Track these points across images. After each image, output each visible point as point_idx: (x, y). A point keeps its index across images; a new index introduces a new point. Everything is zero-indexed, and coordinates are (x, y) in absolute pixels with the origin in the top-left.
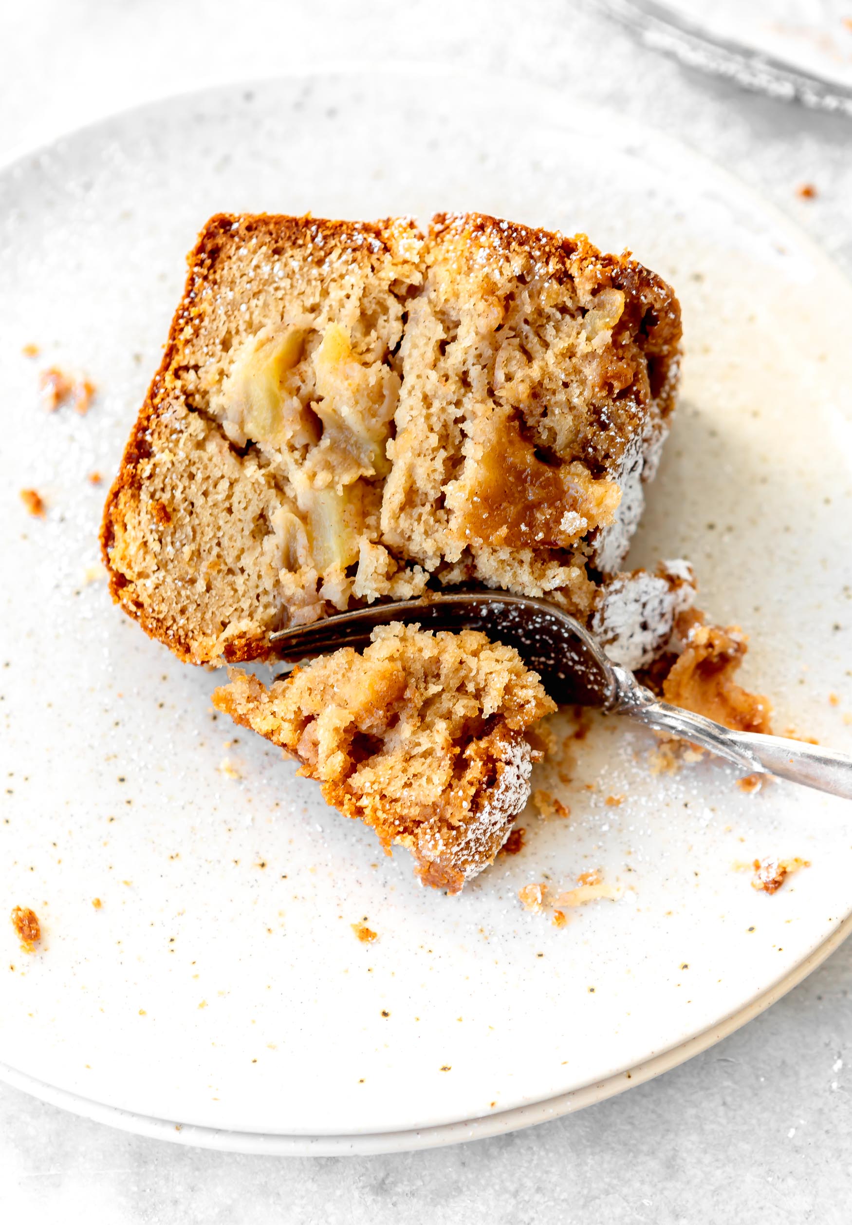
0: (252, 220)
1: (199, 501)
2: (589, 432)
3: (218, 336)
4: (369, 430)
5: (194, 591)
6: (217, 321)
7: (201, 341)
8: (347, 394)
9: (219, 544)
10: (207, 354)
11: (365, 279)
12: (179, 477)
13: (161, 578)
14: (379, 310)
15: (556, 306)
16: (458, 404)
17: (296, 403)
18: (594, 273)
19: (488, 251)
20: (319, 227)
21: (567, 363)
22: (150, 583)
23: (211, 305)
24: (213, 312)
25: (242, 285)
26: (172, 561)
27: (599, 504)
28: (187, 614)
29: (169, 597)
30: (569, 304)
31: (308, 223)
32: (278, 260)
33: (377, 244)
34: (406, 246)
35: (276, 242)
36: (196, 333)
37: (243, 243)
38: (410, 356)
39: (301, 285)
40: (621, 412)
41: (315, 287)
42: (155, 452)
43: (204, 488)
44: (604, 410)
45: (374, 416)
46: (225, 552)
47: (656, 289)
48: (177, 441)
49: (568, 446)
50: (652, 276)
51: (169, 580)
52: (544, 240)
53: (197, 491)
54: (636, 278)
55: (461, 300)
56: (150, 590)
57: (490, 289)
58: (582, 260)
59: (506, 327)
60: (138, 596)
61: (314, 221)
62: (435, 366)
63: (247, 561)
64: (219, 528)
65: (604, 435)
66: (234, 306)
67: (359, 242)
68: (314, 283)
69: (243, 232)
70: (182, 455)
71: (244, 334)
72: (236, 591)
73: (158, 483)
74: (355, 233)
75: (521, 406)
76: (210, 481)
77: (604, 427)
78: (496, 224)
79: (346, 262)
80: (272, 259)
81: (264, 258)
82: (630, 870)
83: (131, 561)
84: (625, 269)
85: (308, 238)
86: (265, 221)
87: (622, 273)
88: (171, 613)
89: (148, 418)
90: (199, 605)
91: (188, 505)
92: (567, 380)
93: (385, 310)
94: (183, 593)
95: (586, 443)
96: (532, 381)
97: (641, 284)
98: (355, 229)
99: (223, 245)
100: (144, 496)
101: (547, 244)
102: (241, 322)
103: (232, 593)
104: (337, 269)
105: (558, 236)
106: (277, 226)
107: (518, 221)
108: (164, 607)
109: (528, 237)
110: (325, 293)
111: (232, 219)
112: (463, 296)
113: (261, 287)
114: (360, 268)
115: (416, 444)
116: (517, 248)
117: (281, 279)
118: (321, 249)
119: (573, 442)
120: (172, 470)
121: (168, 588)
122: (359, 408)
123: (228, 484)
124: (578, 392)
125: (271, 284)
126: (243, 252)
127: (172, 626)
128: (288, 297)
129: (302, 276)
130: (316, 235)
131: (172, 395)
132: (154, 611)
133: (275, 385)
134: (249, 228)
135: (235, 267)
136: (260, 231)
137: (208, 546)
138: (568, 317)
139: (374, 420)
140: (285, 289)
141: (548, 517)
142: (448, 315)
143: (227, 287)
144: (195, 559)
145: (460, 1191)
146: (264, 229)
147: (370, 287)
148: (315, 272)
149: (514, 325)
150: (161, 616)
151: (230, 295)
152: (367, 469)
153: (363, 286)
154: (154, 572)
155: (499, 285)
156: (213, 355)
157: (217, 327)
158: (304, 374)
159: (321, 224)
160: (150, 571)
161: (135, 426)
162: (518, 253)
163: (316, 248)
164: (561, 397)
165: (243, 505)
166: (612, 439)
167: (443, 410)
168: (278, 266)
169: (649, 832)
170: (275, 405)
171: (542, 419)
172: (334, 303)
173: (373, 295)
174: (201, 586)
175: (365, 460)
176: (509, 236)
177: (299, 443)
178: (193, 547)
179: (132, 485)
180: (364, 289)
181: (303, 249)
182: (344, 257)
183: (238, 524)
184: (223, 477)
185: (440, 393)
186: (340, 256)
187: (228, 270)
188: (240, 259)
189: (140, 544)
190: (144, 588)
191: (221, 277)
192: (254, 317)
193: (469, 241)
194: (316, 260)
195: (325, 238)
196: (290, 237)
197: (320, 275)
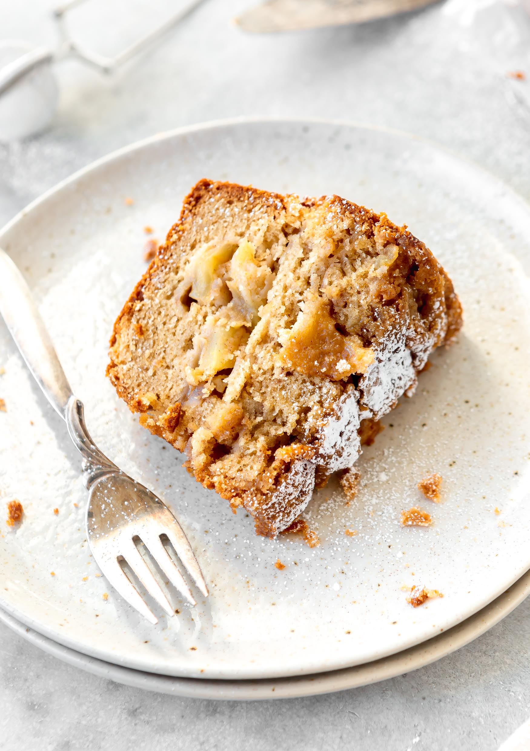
0: (220, 185)
1: (160, 327)
2: (365, 320)
3: (189, 242)
4: (253, 301)
5: (146, 375)
6: (191, 234)
7: (181, 244)
8: (244, 279)
9: (165, 351)
10: (182, 250)
11: (269, 223)
12: (154, 313)
13: (132, 366)
14: (274, 240)
15: (363, 250)
16: (301, 294)
17: (219, 281)
18: (384, 234)
19: (333, 214)
20: (253, 193)
21: (361, 281)
22: (125, 367)
23: (190, 225)
24: (190, 229)
25: (208, 217)
26: (139, 357)
27: (360, 359)
28: (141, 387)
29: (133, 377)
30: (371, 249)
31: (248, 190)
32: (229, 207)
33: (280, 205)
34: (293, 207)
35: (230, 197)
36: (179, 239)
37: (213, 196)
38: (283, 264)
39: (237, 221)
40: (385, 312)
41: (244, 223)
42: (144, 298)
43: (164, 320)
44: (376, 309)
45: (257, 294)
46: (167, 356)
47: (417, 249)
48: (157, 293)
49: (353, 326)
50: (416, 241)
51: (135, 367)
52: (363, 213)
53: (161, 321)
54: (407, 240)
55: (315, 238)
56: (125, 372)
57: (330, 234)
58: (381, 226)
59: (335, 257)
60: (118, 373)
61: (251, 189)
62: (294, 271)
63: (176, 362)
64: (167, 343)
65: (374, 323)
66: (201, 227)
67: (271, 203)
68: (244, 221)
69: (214, 190)
70: (157, 301)
71: (202, 242)
72: (167, 377)
73: (142, 314)
74: (270, 198)
75: (333, 300)
76: (168, 317)
77: (375, 319)
78: (341, 200)
79: (262, 212)
80: (226, 206)
81: (222, 205)
82: (343, 573)
83: (119, 354)
84: (403, 235)
85: (246, 197)
86: (226, 186)
87: (401, 237)
88: (133, 385)
89: (145, 280)
90: (147, 383)
91: (154, 328)
92: (359, 290)
93: (277, 240)
94: (141, 375)
95: (363, 327)
96: (341, 288)
97: (409, 244)
98: (271, 196)
99: (203, 196)
100: (134, 321)
101: (364, 215)
102: (202, 237)
103: (165, 379)
104: (257, 215)
105: (371, 211)
106: (232, 190)
107: (352, 201)
108: (129, 382)
109: (355, 210)
110: (248, 227)
111: (211, 183)
112: (317, 236)
113: (217, 219)
114: (268, 216)
115: (273, 310)
116: (348, 215)
117: (228, 217)
118: (252, 204)
119: (355, 324)
120: (151, 308)
121: (134, 372)
122: (249, 288)
123: (176, 319)
124: (364, 297)
125: (222, 219)
126: (212, 200)
127: (131, 392)
128: (229, 227)
129: (239, 216)
130: (251, 197)
131: (160, 269)
132: (124, 383)
133: (211, 271)
134: (218, 189)
135: (206, 207)
136: (223, 191)
137: (159, 351)
138: (369, 257)
139: (257, 296)
140: (229, 222)
141: (331, 360)
142: (308, 246)
143: (200, 217)
144: (151, 357)
145: (173, 730)
146: (225, 190)
147: (271, 226)
148: (246, 215)
149: (340, 257)
150: (127, 386)
151: (201, 221)
152: (248, 323)
153: (267, 225)
154: (129, 362)
155: (335, 233)
156: (185, 252)
157: (191, 237)
158: (228, 267)
159: (255, 191)
160: (127, 361)
161: (138, 283)
162: (348, 217)
163: (249, 203)
164: (354, 298)
165: (181, 332)
166: (378, 327)
167: (293, 294)
168: (228, 210)
169: (363, 555)
170: (209, 281)
171: (343, 309)
172: (251, 233)
173: (272, 232)
174: (150, 372)
175: (248, 318)
176: (346, 208)
177: (217, 303)
178: (151, 351)
179: (129, 313)
180: (268, 227)
181: (242, 203)
182: (262, 210)
183: (177, 342)
184: (175, 315)
185: (293, 285)
186: (260, 209)
187: (202, 208)
188: (210, 204)
189: (126, 346)
190: (122, 369)
191: (198, 211)
192: (210, 234)
193: (326, 208)
194: (248, 209)
195: (255, 198)
196: (237, 196)
197: (248, 217)
